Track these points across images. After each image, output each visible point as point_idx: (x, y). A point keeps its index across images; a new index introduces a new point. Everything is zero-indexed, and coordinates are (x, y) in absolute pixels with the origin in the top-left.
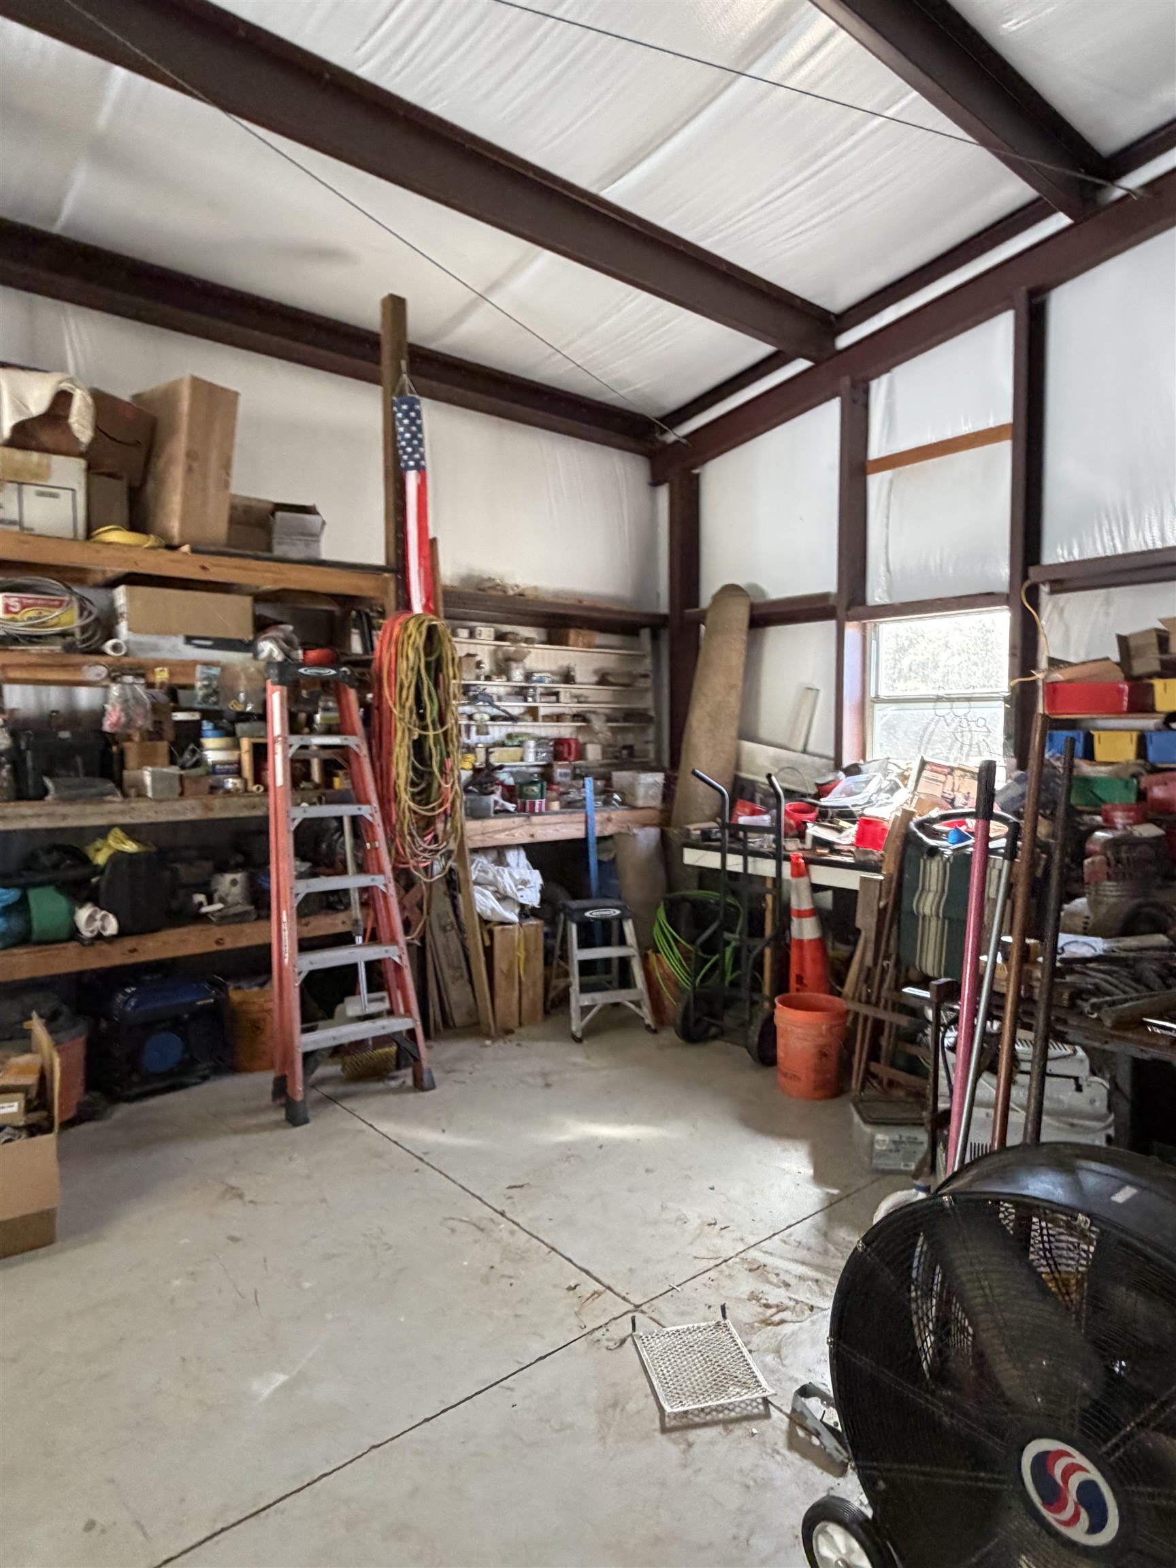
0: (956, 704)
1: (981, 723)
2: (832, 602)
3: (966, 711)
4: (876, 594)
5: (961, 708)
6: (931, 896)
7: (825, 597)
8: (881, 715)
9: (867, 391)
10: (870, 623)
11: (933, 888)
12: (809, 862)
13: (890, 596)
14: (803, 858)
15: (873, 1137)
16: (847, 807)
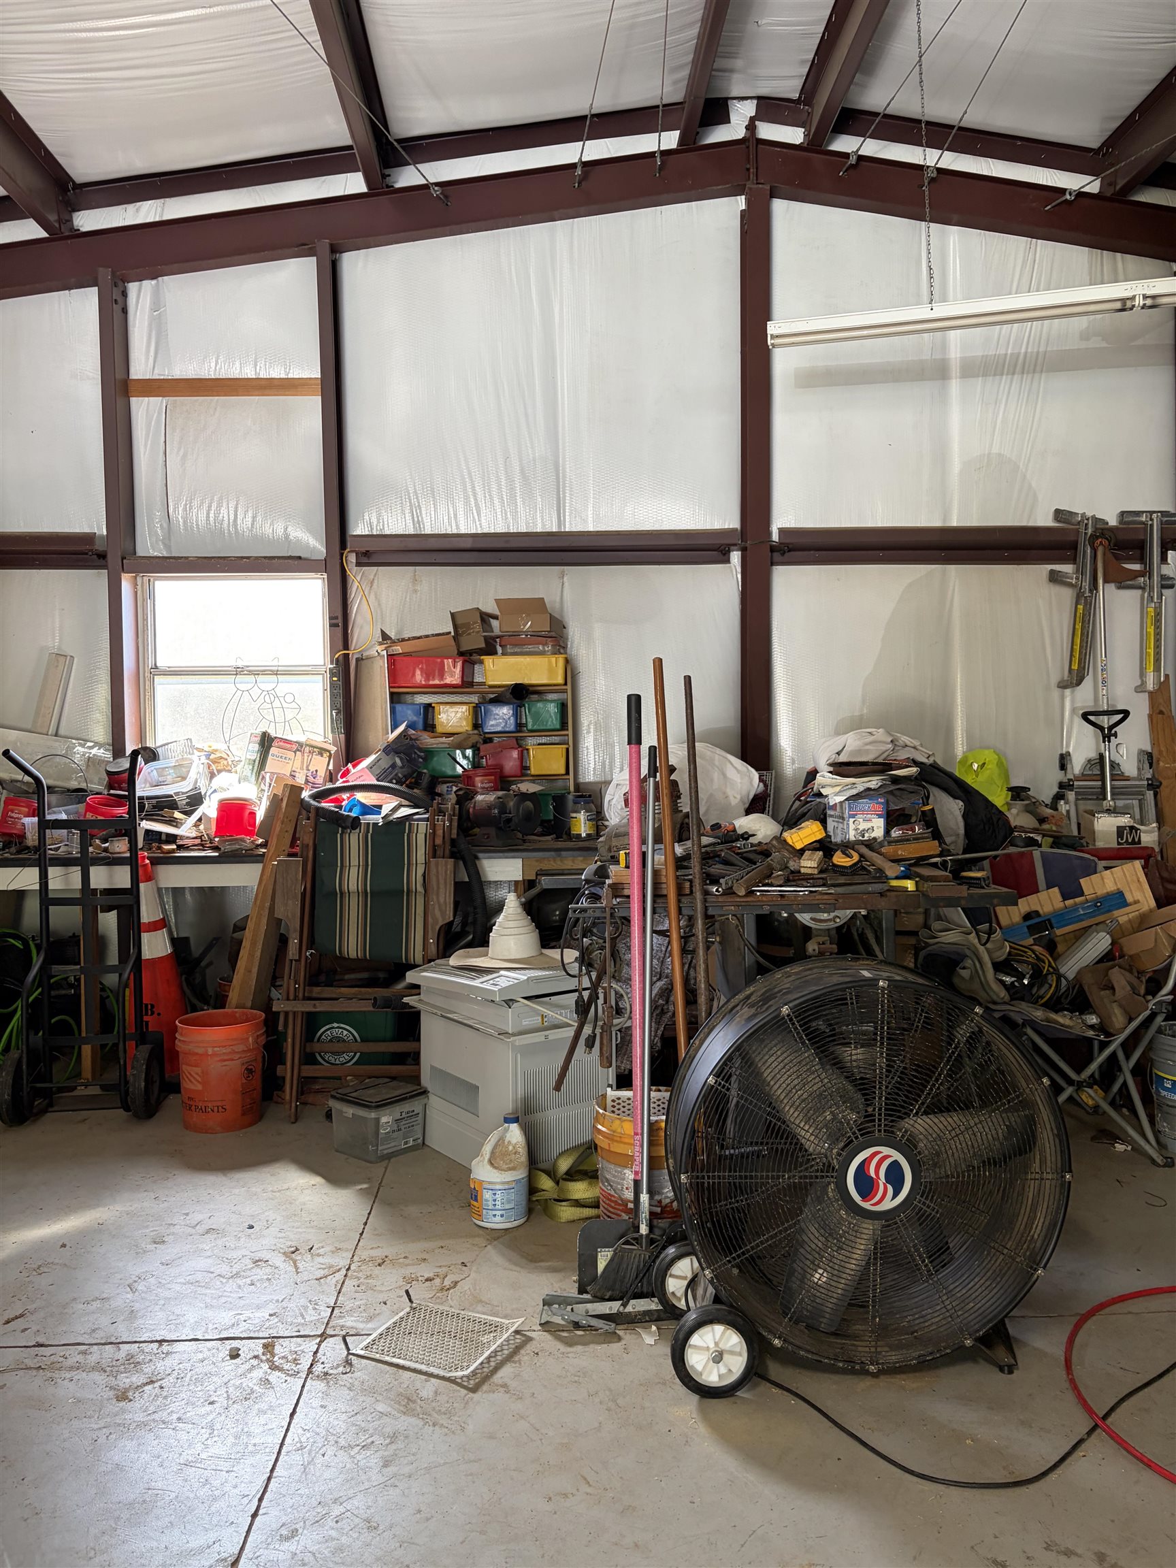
0: (260, 678)
1: (289, 698)
2: (99, 546)
3: (273, 685)
4: (148, 544)
5: (267, 683)
6: (354, 871)
7: (89, 538)
8: (164, 689)
9: (124, 294)
10: (143, 579)
11: (354, 862)
12: (155, 862)
13: (167, 547)
14: (148, 858)
15: (377, 1120)
16: (172, 796)
